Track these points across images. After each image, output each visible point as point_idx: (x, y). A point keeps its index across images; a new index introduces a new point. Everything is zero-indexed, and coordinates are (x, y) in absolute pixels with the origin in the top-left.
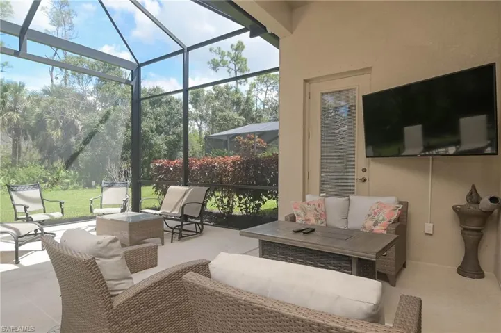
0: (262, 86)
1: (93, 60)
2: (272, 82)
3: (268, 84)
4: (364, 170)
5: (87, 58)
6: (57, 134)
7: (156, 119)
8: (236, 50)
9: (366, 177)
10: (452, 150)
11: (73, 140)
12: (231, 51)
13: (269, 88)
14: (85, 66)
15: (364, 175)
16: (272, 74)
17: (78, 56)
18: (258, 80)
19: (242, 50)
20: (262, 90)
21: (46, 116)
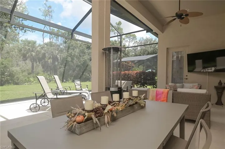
0: (127, 39)
1: (64, 31)
2: (132, 37)
3: (130, 38)
4: (187, 76)
5: (60, 30)
6: (50, 61)
7: (89, 55)
8: (118, 25)
9: (187, 78)
10: (213, 69)
11: (57, 63)
12: (116, 25)
13: (131, 40)
14: (60, 33)
15: (187, 77)
16: (132, 34)
17: (58, 29)
18: (126, 36)
19: (121, 25)
20: (127, 41)
21: (47, 54)
